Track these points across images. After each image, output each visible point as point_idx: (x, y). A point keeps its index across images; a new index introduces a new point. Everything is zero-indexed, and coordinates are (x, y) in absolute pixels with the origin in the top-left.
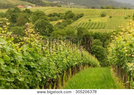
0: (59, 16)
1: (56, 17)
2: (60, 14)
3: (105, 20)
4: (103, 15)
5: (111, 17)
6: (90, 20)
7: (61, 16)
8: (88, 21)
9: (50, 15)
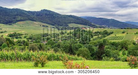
0: (100, 33)
1: (98, 33)
2: (100, 32)
3: (124, 35)
4: (123, 33)
5: (127, 33)
6: (116, 35)
7: (101, 33)
8: (114, 36)
9: (96, 33)
